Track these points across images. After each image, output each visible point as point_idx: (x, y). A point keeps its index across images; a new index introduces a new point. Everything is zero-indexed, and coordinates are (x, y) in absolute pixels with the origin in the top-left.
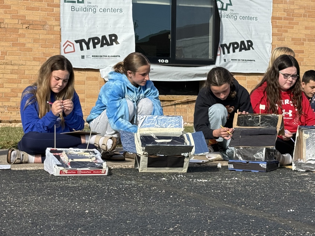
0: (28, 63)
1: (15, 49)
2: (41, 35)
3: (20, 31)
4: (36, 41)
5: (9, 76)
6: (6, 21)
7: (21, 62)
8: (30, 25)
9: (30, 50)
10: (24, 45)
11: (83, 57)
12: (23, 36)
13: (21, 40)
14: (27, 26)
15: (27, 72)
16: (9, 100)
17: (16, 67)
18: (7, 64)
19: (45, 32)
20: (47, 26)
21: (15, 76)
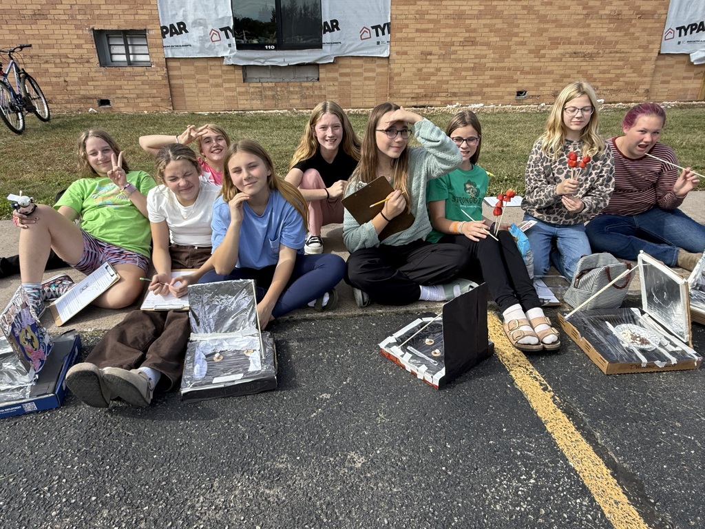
0: (634, 51)
1: (626, 38)
2: (650, 24)
3: (633, 22)
4: (644, 29)
5: (617, 63)
6: (624, 13)
7: (628, 50)
8: (642, 15)
9: (638, 38)
10: (634, 34)
11: (679, 43)
12: (634, 26)
13: (632, 30)
14: (639, 16)
15: (631, 59)
16: (611, 85)
17: (623, 55)
18: (617, 52)
19: (653, 21)
20: (656, 15)
21: (621, 63)
